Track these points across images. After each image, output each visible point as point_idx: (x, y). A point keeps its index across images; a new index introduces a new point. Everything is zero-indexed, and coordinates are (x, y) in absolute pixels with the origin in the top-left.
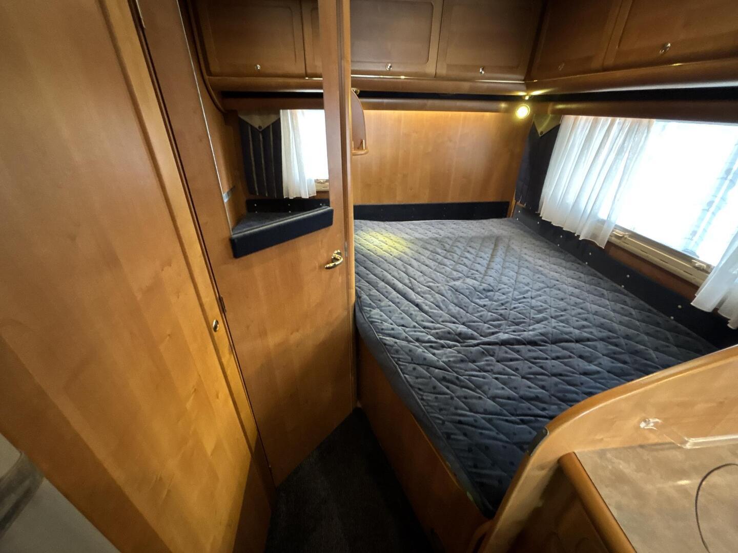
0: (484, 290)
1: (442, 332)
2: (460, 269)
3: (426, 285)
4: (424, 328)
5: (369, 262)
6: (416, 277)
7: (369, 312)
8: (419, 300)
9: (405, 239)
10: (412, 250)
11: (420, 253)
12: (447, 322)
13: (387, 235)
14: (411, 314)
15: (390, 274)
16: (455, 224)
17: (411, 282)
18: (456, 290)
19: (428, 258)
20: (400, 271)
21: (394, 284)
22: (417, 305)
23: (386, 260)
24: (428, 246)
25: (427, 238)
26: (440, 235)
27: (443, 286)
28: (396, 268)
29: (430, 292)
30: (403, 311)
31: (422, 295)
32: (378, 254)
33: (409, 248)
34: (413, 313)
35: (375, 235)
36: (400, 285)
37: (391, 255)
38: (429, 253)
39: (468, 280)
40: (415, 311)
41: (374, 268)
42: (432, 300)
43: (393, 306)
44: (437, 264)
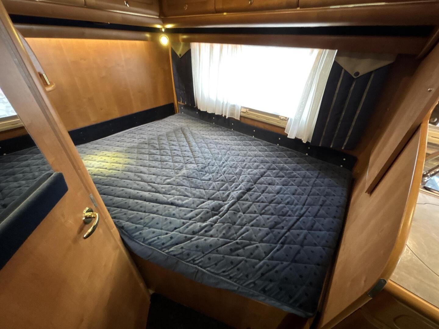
0: (202, 168)
1: (203, 215)
2: (178, 160)
3: (165, 183)
4: (190, 219)
5: (104, 186)
6: (154, 180)
7: (140, 236)
8: (171, 199)
9: (121, 152)
10: (132, 159)
11: (141, 159)
12: (199, 205)
13: (101, 154)
14: (174, 214)
15: (131, 188)
16: (148, 127)
17: (153, 187)
18: (188, 177)
19: (149, 160)
20: (137, 182)
21: (141, 196)
22: (172, 204)
23: (118, 178)
24: (143, 151)
25: (137, 144)
26: (145, 139)
27: (177, 178)
28: (131, 180)
29: (172, 188)
30: (165, 215)
31: (169, 193)
32: (107, 175)
33: (129, 158)
34: (174, 212)
35: (90, 158)
36: (146, 194)
37: (119, 170)
38: (147, 156)
39: (189, 166)
40: (174, 210)
41: (112, 190)
42: (178, 193)
43: (156, 217)
44: (160, 162)
